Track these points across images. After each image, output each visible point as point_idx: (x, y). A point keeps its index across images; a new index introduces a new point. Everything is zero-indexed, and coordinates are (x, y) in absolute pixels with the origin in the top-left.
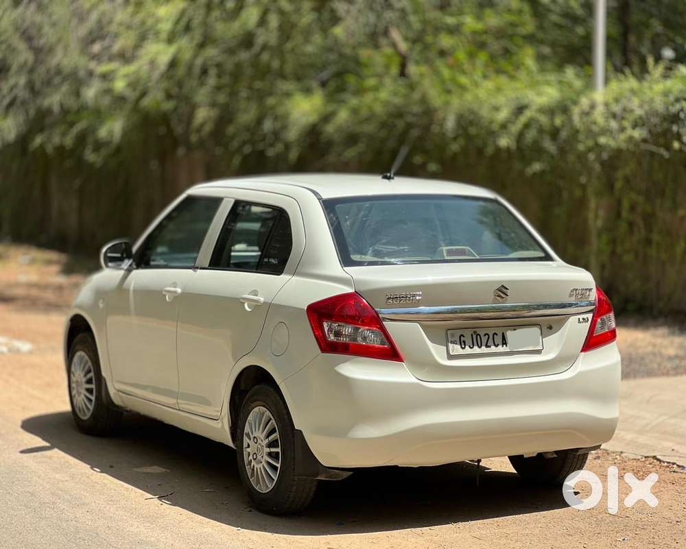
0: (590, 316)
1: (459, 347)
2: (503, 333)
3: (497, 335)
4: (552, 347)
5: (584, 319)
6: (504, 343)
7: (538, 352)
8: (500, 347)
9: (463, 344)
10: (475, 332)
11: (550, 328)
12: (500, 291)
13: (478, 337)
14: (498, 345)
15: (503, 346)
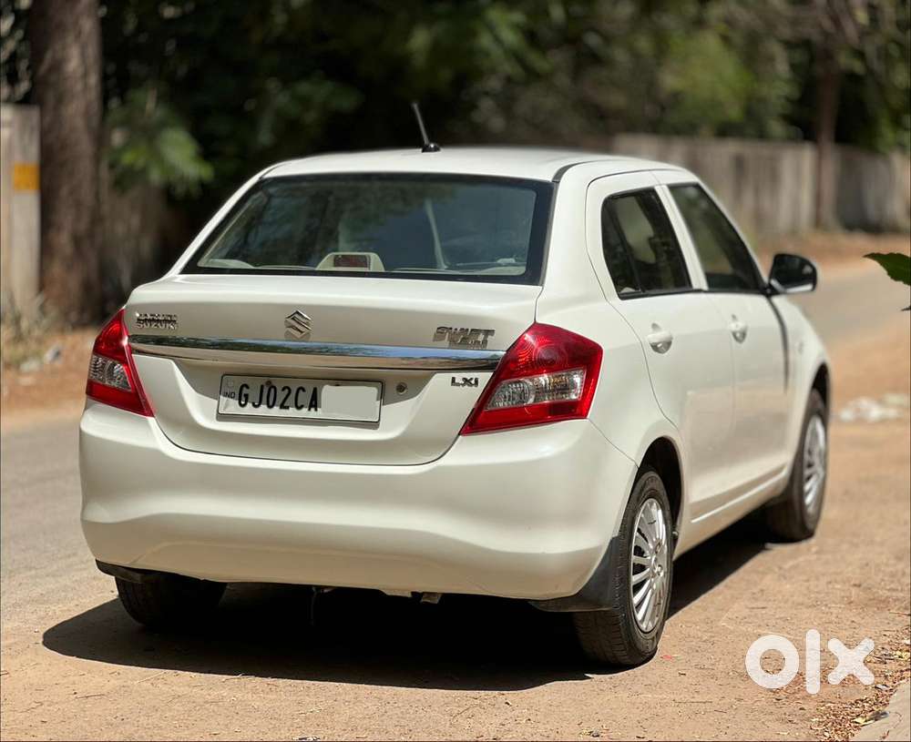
1: (237, 402)
2: (315, 390)
3: (304, 390)
4: (397, 419)
5: (465, 379)
6: (314, 404)
7: (374, 425)
8: (305, 410)
9: (243, 398)
10: (269, 383)
11: (401, 388)
12: (293, 319)
13: (273, 390)
14: (302, 407)
15: (309, 410)
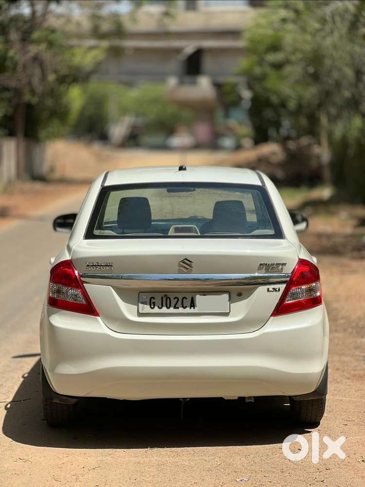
0: (283, 287)
1: (149, 306)
2: (192, 298)
3: (186, 298)
4: (240, 310)
5: (274, 289)
6: (193, 305)
7: (226, 314)
8: (188, 309)
9: (152, 304)
10: (165, 295)
11: (240, 295)
12: (183, 262)
13: (168, 300)
14: (186, 307)
15: (190, 308)
